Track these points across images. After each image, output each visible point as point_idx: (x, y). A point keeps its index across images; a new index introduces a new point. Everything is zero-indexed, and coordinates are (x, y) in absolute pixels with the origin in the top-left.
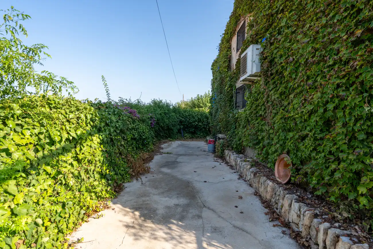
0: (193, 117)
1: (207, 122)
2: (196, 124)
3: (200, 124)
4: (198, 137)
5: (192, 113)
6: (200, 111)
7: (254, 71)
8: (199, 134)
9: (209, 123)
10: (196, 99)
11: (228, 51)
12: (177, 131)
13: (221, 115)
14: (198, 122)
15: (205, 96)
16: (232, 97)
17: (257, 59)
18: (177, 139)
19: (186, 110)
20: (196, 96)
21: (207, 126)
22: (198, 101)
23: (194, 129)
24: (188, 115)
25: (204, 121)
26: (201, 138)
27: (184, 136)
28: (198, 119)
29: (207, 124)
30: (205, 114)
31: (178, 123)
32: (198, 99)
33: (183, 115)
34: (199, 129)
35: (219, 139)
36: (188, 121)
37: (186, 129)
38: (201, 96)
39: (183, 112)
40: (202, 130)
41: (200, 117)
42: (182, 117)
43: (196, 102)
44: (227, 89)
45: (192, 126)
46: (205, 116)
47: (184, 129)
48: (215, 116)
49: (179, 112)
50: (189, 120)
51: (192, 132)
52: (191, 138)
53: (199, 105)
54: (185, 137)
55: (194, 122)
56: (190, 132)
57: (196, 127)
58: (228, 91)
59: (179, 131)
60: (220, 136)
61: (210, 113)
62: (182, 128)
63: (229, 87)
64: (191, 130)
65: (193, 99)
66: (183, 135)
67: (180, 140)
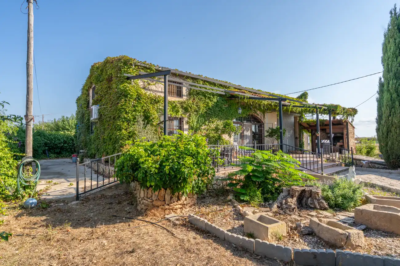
0: (59, 140)
1: (73, 143)
2: (61, 146)
3: (66, 145)
4: (64, 156)
5: (58, 136)
6: (65, 134)
7: (96, 117)
8: (65, 154)
9: (74, 144)
10: (61, 121)
11: (87, 97)
12: (42, 152)
13: (82, 138)
14: (64, 144)
15: (71, 118)
16: (89, 127)
17: (97, 112)
18: (42, 158)
19: (51, 134)
20: (61, 117)
21: (72, 147)
22: (64, 123)
23: (59, 150)
24: (54, 138)
25: (69, 143)
26: (66, 157)
27: (49, 156)
28: (64, 141)
29: (73, 145)
30: (70, 137)
31: (43, 145)
32: (63, 121)
33: (48, 138)
34: (65, 149)
35: (81, 152)
36: (53, 143)
37: (51, 150)
38: (67, 118)
39: (48, 136)
40: (68, 150)
41: (65, 139)
42: (47, 140)
43: (60, 124)
44: (86, 121)
45: (58, 148)
46: (71, 138)
47: (49, 150)
48: (79, 138)
49: (44, 135)
50: (55, 142)
51: (57, 152)
52: (56, 158)
53: (65, 127)
54: (51, 156)
55: (60, 144)
56: (55, 153)
57: (62, 148)
58: (87, 122)
59: (44, 152)
60: (81, 151)
61: (75, 136)
62: (47, 149)
63: (87, 120)
64: (56, 151)
65: (56, 121)
66: (47, 154)
67: (45, 159)
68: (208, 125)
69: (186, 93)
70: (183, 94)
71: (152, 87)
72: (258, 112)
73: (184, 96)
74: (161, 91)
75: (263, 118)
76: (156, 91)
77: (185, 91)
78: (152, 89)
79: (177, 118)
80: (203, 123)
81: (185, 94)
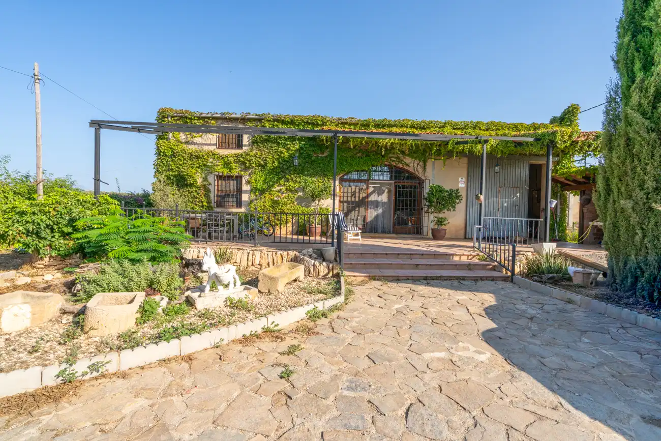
68: (284, 184)
69: (248, 141)
70: (244, 144)
71: (197, 140)
72: (408, 160)
73: (245, 146)
74: (210, 143)
75: (420, 170)
76: (202, 144)
77: (246, 139)
78: (198, 142)
79: (232, 177)
80: (277, 183)
81: (247, 143)
